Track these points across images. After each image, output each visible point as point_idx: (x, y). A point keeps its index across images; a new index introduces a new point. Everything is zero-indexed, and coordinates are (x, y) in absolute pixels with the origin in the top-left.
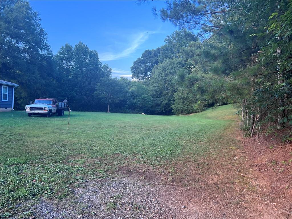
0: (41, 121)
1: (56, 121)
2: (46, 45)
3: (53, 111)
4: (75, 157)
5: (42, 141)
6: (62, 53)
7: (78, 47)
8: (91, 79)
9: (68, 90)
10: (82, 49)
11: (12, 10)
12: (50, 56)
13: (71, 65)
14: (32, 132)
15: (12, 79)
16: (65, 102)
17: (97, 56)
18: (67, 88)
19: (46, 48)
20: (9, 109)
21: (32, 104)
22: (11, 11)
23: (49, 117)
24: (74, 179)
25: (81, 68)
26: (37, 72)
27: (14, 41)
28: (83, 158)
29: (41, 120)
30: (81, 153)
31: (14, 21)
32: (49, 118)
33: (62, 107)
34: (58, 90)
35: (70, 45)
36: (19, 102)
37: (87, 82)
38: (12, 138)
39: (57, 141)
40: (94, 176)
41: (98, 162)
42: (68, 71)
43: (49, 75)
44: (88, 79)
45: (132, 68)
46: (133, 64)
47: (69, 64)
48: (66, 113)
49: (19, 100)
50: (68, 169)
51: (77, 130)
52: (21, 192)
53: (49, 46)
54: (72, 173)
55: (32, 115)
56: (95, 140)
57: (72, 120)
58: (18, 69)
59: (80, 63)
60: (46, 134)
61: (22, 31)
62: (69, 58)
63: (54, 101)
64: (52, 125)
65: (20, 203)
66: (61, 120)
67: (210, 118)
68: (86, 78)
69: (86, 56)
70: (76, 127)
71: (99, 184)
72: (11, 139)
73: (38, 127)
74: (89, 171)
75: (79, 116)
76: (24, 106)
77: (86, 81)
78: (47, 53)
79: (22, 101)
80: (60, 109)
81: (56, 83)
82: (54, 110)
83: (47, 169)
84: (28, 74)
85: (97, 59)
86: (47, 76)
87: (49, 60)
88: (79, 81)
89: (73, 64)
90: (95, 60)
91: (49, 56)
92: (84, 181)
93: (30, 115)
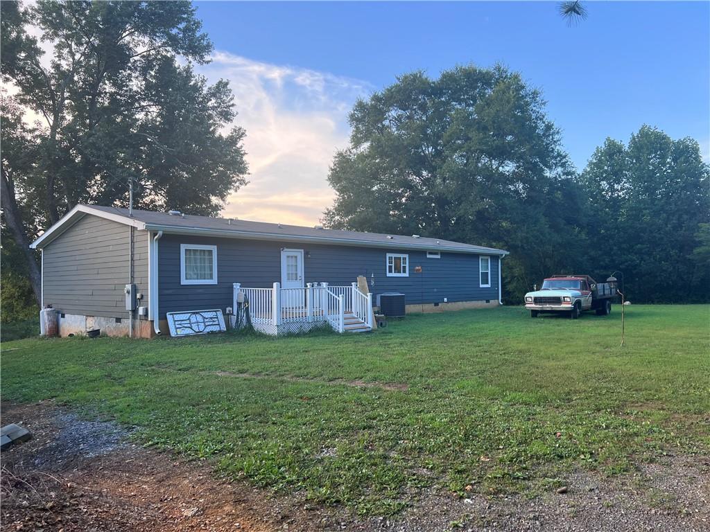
0: (560, 328)
1: (592, 328)
2: (559, 155)
3: (584, 305)
4: (641, 406)
5: (566, 368)
6: (598, 165)
7: (639, 141)
8: (680, 216)
9: (619, 252)
10: (650, 143)
11: (488, 101)
12: (570, 177)
13: (623, 188)
14: (542, 348)
15: (495, 242)
16: (610, 282)
17: (696, 150)
18: (615, 248)
19: (560, 161)
20: (493, 303)
21: (538, 290)
22: (488, 104)
23: (575, 318)
24: (642, 446)
25: (650, 190)
26: (543, 220)
27: (495, 163)
28: (663, 409)
29: (558, 325)
30: (658, 400)
31: (494, 122)
32: (576, 320)
33: (604, 294)
34: (592, 253)
35: (617, 141)
36: (510, 287)
37: (669, 226)
38: (506, 357)
39: (597, 369)
40: (690, 448)
41: (703, 423)
42: (615, 203)
43: (569, 222)
44: (671, 217)
47: (616, 186)
48: (615, 308)
49: (509, 282)
50: (626, 426)
51: (646, 349)
52: (536, 447)
53: (565, 157)
54: (636, 434)
55: (539, 315)
56: (696, 375)
57: (631, 326)
58: (506, 219)
59: (647, 180)
60: (572, 353)
61: (509, 138)
62: (615, 174)
63: (584, 282)
64: (583, 336)
65: (539, 464)
66: (605, 326)
68: (665, 215)
69: (663, 157)
70: (645, 342)
71: (703, 465)
72: (506, 360)
73: (554, 339)
74: (678, 437)
75: (651, 314)
76: (519, 296)
77: (666, 225)
78: (562, 172)
79: (515, 284)
80: (601, 300)
81: (587, 238)
82: (587, 301)
83: (581, 419)
84: (524, 225)
85: (697, 158)
86: (565, 225)
87: (568, 188)
88: (645, 225)
89: (627, 185)
90: (690, 163)
91: (568, 179)
92: (665, 454)
93: (535, 313)
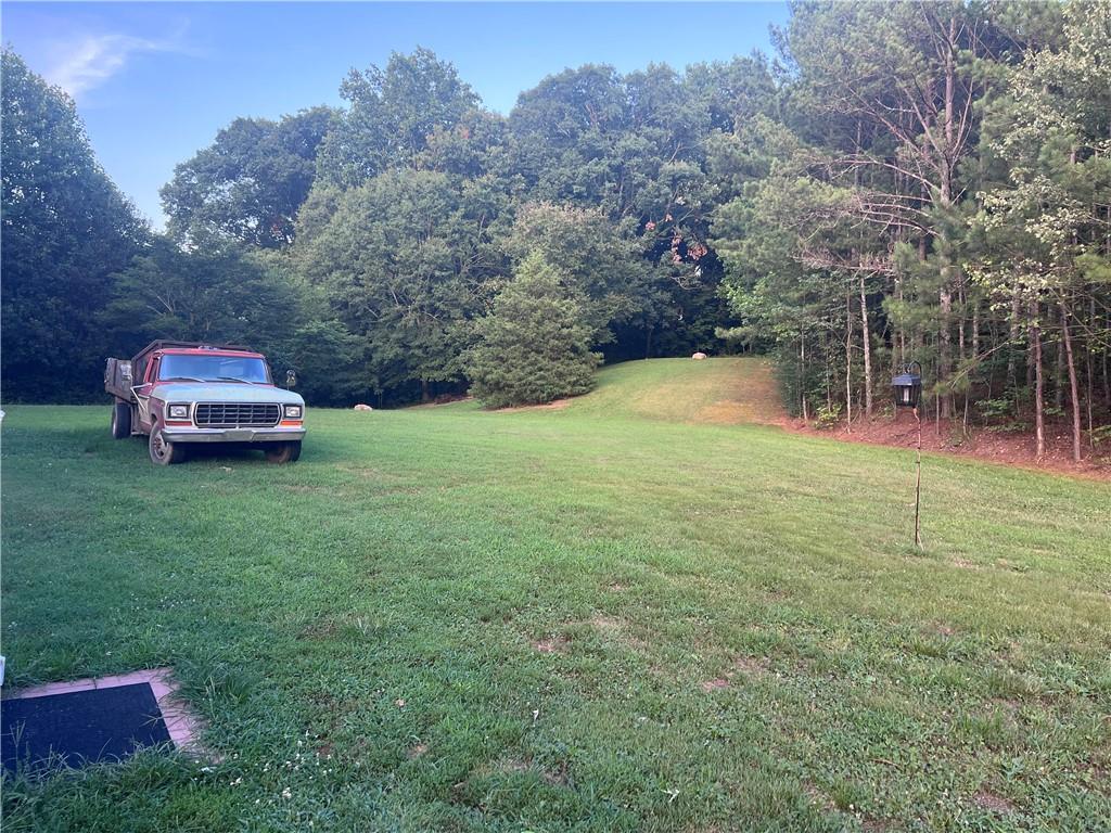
45: (165, 192)
46: (173, 176)
67: (646, 417)
